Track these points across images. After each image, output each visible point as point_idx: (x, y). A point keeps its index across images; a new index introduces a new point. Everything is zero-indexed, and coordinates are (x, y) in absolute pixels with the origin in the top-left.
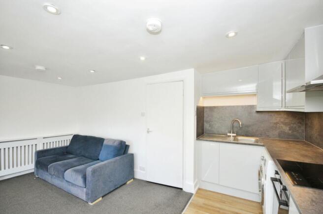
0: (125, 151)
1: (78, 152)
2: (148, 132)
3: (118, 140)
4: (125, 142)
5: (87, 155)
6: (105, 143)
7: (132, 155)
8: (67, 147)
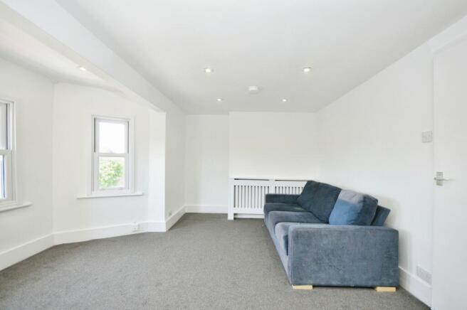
0: (374, 219)
1: (307, 205)
2: (439, 181)
3: (360, 194)
4: (376, 201)
5: (315, 211)
6: (341, 196)
7: (396, 232)
8: (298, 196)
